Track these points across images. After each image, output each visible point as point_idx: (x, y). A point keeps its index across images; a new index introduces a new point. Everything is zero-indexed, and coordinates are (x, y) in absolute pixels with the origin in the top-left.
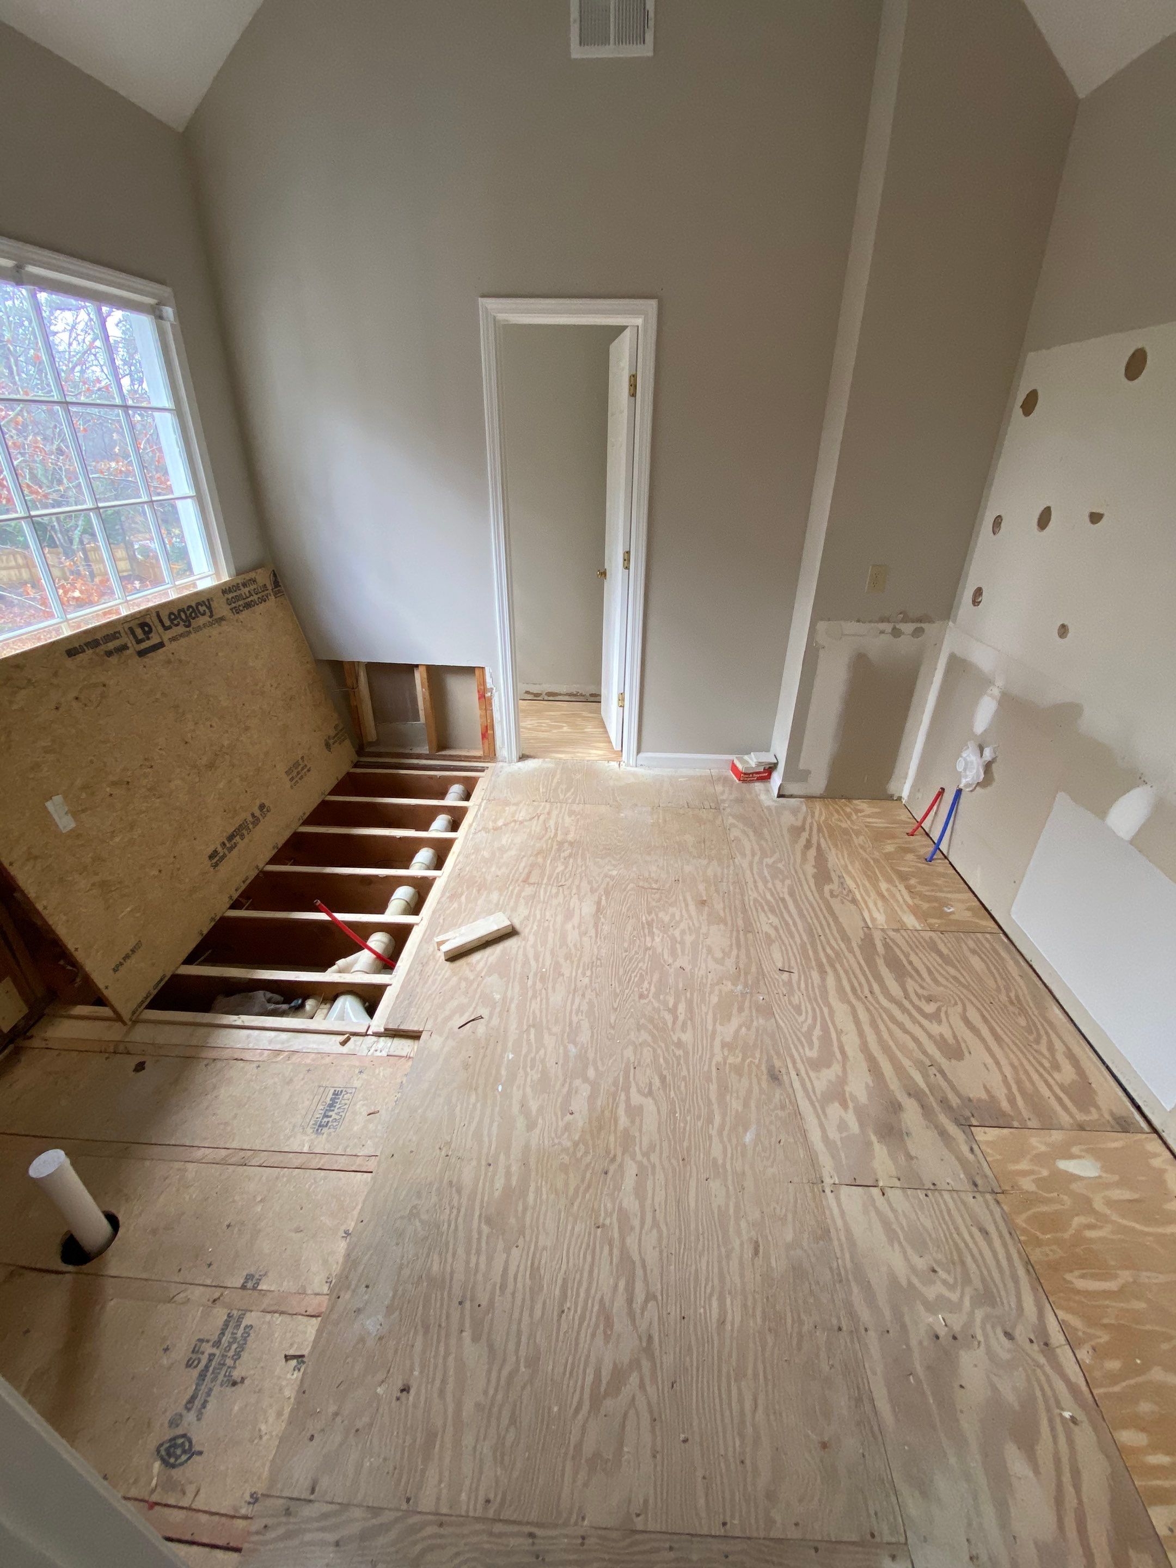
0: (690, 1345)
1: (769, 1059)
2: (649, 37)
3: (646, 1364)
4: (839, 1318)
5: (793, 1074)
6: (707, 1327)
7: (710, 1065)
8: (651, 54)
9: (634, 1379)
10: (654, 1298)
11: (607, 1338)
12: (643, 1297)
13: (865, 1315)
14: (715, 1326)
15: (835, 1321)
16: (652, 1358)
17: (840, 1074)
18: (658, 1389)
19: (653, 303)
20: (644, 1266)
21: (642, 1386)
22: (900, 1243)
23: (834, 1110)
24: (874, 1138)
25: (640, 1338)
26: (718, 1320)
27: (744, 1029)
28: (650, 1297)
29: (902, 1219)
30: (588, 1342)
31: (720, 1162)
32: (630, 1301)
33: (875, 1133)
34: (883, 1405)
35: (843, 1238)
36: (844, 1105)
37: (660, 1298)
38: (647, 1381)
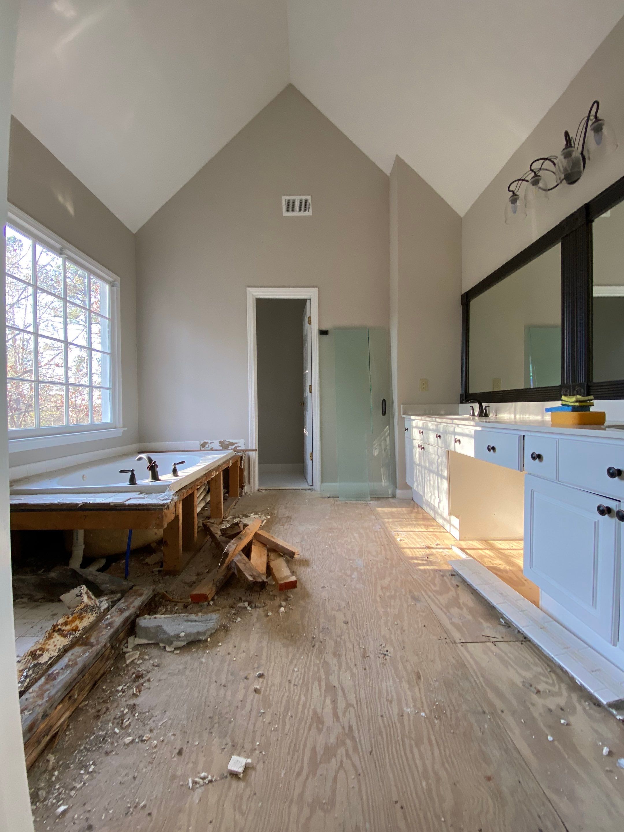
0: (380, 728)
1: (411, 592)
2: (310, 210)
3: (348, 742)
4: (482, 707)
5: (426, 597)
6: (390, 717)
7: (375, 596)
8: (311, 214)
9: (341, 751)
10: (351, 705)
11: (320, 730)
12: (344, 706)
13: (499, 704)
14: (396, 719)
15: (479, 709)
16: (353, 739)
17: (455, 595)
18: (360, 757)
19: (317, 289)
20: (343, 690)
21: (348, 755)
22: (511, 666)
23: (455, 611)
24: (482, 621)
25: (343, 728)
26: (398, 714)
27: (394, 581)
28: (349, 705)
29: (510, 655)
30: (305, 734)
31: (388, 636)
32: (335, 709)
33: (482, 619)
34: (526, 751)
35: (475, 667)
36: (460, 607)
37: (355, 706)
38: (351, 752)
